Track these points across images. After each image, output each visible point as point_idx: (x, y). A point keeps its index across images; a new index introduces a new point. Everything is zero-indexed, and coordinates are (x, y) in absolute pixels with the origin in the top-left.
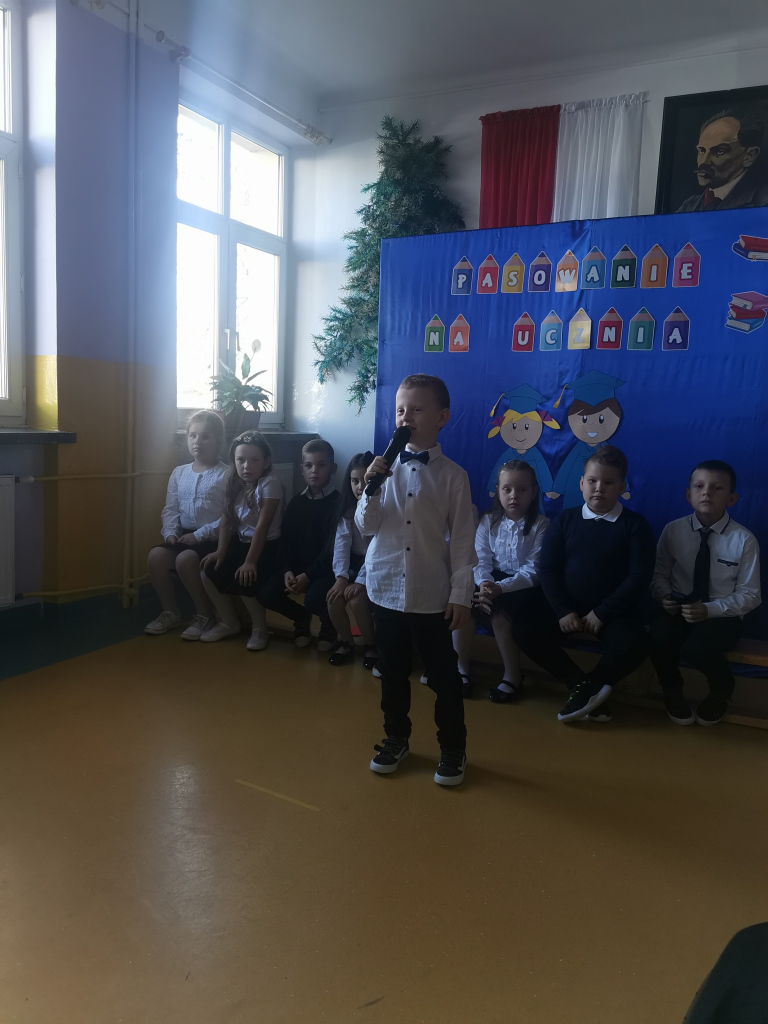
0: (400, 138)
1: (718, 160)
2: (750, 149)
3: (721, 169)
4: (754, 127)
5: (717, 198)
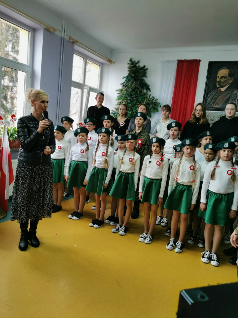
0: (134, 65)
1: (222, 80)
2: (231, 78)
3: (223, 83)
4: (233, 72)
5: (222, 91)
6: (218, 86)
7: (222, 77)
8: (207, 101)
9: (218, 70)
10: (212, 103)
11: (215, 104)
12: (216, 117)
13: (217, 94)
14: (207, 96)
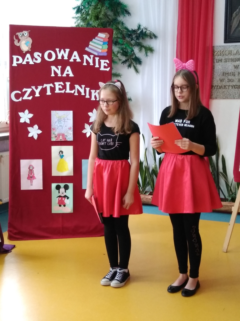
14: (232, 16)
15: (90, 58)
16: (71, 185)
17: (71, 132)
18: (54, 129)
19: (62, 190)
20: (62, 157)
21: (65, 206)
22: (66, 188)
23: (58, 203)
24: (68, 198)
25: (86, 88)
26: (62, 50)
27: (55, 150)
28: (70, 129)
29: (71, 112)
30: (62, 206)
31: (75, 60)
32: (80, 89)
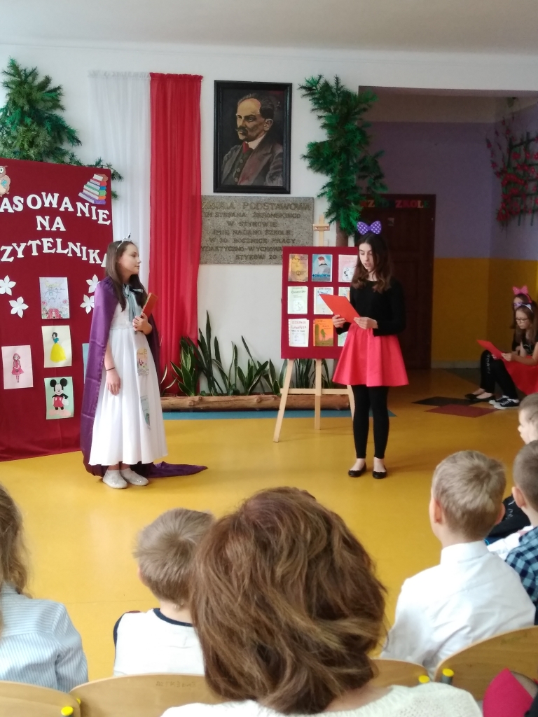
0: (23, 78)
1: (250, 125)
2: (267, 120)
3: (252, 130)
4: (268, 107)
5: (251, 148)
6: (241, 137)
7: (247, 118)
8: (224, 172)
9: (237, 101)
10: (235, 177)
11: (240, 179)
12: (249, 207)
13: (242, 155)
14: (223, 159)
15: (85, 206)
16: (69, 379)
17: (67, 307)
18: (44, 303)
19: (58, 386)
20: (56, 341)
21: (62, 408)
22: (64, 383)
23: (55, 405)
24: (66, 397)
25: (83, 248)
26: (50, 195)
27: (47, 331)
28: (65, 302)
29: (66, 279)
30: (59, 408)
31: (66, 209)
32: (75, 248)
